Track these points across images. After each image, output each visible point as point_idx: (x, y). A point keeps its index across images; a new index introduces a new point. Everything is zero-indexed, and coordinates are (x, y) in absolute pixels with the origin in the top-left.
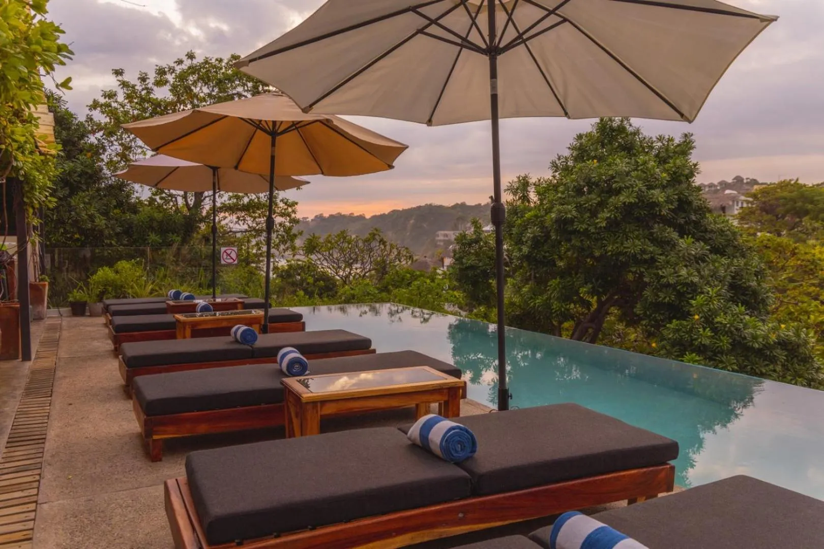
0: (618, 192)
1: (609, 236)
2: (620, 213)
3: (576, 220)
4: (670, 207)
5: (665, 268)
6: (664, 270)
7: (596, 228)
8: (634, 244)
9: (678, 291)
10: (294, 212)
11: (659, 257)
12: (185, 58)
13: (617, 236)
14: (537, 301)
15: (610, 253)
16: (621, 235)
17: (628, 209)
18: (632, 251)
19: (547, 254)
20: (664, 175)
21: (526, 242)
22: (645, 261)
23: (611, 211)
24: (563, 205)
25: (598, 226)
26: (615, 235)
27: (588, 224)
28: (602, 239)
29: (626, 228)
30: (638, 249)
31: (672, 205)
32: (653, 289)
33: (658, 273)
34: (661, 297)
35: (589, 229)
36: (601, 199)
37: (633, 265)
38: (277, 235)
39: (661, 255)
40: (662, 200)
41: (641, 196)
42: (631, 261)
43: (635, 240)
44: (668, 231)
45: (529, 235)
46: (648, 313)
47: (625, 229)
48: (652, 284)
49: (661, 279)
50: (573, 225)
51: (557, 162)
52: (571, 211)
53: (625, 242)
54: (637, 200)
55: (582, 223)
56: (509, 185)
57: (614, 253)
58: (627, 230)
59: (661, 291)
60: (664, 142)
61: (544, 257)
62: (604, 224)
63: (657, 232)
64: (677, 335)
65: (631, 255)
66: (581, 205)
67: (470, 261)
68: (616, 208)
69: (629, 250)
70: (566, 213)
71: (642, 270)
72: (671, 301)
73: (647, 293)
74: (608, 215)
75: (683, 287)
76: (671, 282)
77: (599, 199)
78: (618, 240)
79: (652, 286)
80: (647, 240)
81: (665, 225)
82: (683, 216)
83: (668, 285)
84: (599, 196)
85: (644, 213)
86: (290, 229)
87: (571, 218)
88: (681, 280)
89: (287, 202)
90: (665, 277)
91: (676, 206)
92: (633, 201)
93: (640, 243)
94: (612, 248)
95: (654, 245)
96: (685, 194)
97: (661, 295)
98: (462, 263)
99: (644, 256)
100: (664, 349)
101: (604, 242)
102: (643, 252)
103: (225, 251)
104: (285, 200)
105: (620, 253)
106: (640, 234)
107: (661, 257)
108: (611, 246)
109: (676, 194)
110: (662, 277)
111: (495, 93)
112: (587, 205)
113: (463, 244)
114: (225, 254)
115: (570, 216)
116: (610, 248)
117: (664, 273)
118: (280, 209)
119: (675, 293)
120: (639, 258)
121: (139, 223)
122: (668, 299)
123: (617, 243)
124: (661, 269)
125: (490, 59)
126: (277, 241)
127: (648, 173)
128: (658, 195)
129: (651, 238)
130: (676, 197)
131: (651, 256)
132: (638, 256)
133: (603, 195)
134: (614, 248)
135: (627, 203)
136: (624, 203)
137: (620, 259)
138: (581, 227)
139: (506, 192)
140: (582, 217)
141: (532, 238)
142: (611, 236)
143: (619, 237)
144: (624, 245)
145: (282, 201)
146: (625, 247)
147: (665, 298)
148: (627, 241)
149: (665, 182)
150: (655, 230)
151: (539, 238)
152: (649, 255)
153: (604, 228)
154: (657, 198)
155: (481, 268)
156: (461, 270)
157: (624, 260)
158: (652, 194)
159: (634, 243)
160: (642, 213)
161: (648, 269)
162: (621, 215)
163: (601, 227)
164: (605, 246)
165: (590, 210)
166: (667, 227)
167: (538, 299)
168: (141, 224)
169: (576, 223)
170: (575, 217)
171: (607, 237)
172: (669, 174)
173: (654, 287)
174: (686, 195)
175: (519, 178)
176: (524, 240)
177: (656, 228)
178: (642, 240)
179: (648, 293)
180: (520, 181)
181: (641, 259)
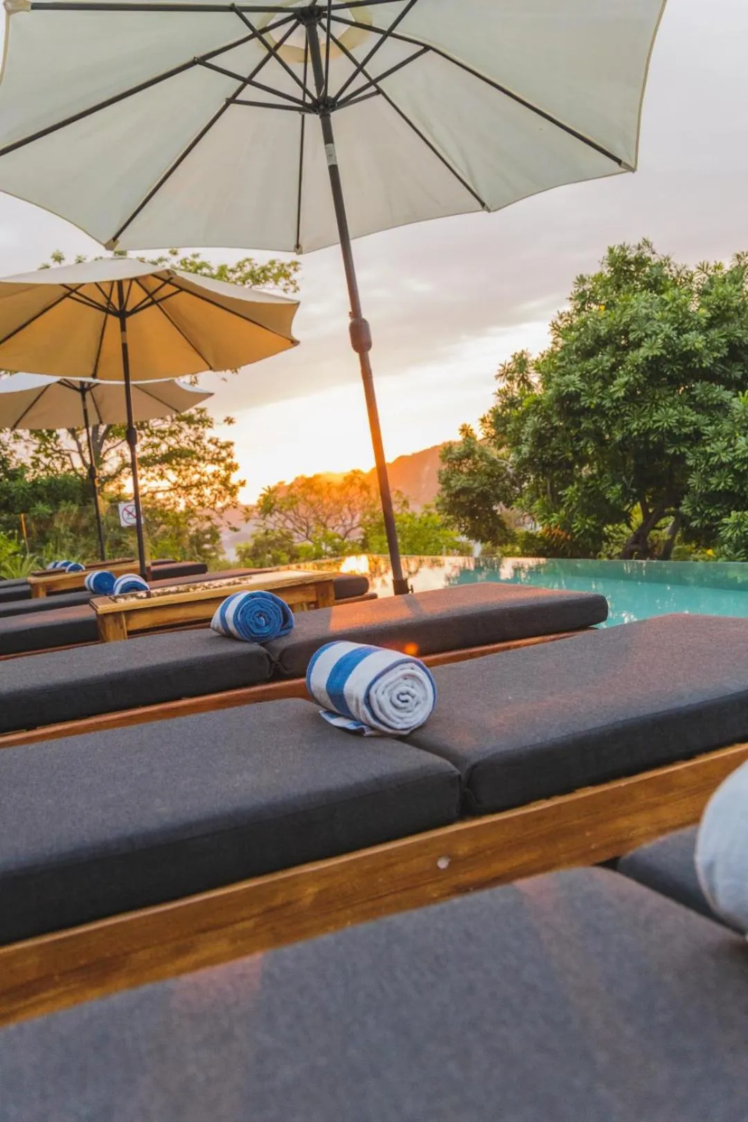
0: (637, 344)
1: (631, 409)
2: (642, 373)
3: (582, 393)
4: (716, 354)
5: (714, 442)
6: (713, 445)
7: (613, 401)
8: (668, 415)
9: (736, 472)
10: (230, 455)
11: (706, 428)
12: (51, 262)
13: (642, 408)
14: (552, 520)
15: (636, 433)
16: (648, 405)
17: (654, 364)
18: (666, 425)
19: (556, 453)
20: (703, 311)
21: (526, 440)
22: (687, 437)
23: (630, 372)
24: (564, 375)
25: (615, 397)
26: (640, 406)
27: (600, 397)
28: (623, 415)
29: (654, 395)
30: (673, 421)
31: (719, 352)
32: (702, 474)
33: (706, 451)
34: (712, 484)
35: (603, 403)
36: (616, 359)
37: (669, 445)
38: (212, 490)
39: (707, 425)
40: (701, 346)
41: (671, 346)
42: (667, 440)
43: (667, 409)
44: (717, 390)
45: (528, 429)
46: (698, 509)
47: (654, 397)
48: (699, 468)
49: (710, 457)
50: (579, 402)
51: (559, 323)
52: (574, 380)
53: (655, 414)
54: (664, 352)
55: (592, 396)
56: (501, 368)
57: (641, 432)
58: (657, 397)
59: (712, 476)
60: (709, 272)
61: (553, 457)
62: (621, 394)
63: (700, 394)
64: (738, 532)
65: (664, 431)
66: (589, 372)
67: (459, 482)
68: (637, 367)
69: (661, 424)
70: (568, 386)
71: (683, 449)
72: (728, 488)
73: (693, 481)
74: (626, 379)
75: (743, 465)
76: (724, 459)
77: (613, 360)
78: (645, 413)
79: (700, 470)
80: (686, 407)
81: (711, 383)
82: (739, 367)
83: (722, 465)
84: (613, 355)
85: (678, 370)
86: (227, 478)
87: (575, 391)
88: (738, 455)
89: (217, 442)
90: (715, 454)
91: (727, 354)
92: (659, 354)
93: (676, 412)
94: (638, 425)
95: (697, 413)
96: (738, 335)
97: (713, 481)
98: (449, 487)
99: (683, 430)
100: (723, 555)
101: (626, 418)
102: (681, 423)
103: (125, 509)
104: (214, 441)
105: (649, 431)
106: (675, 400)
107: (709, 428)
108: (636, 423)
109: (722, 337)
110: (712, 455)
111: (333, 163)
112: (596, 371)
113: (450, 461)
114: (125, 512)
115: (573, 389)
116: (635, 426)
117: (713, 449)
118: (211, 454)
119: (732, 475)
120: (677, 433)
121: (18, 491)
122: (722, 484)
123: (645, 416)
124: (709, 445)
125: (321, 117)
126: (212, 498)
127: (680, 313)
128: (695, 340)
129: (692, 403)
130: (723, 340)
131: (695, 429)
132: (675, 431)
133: (618, 353)
134: (640, 424)
135: (650, 358)
136: (646, 358)
137: (651, 439)
138: (591, 403)
139: (499, 379)
140: (591, 388)
141: (532, 432)
142: (634, 409)
143: (646, 407)
144: (654, 419)
145: (210, 441)
146: (655, 422)
147: (718, 484)
148: (656, 412)
149: (704, 320)
150: (697, 392)
151: (543, 432)
152: (691, 428)
153: (624, 398)
154: (694, 345)
155: (477, 491)
156: (449, 495)
157: (656, 439)
158: (686, 340)
159: (667, 413)
160: (675, 369)
161: (692, 446)
162: (645, 376)
163: (618, 399)
164: (627, 424)
165: (602, 377)
166: (714, 385)
167: (552, 517)
168: (21, 491)
169: (582, 399)
170: (582, 390)
171: (629, 410)
172: (710, 309)
173: (702, 471)
174: (738, 337)
175: (514, 357)
176: (524, 438)
177: (698, 388)
178: (680, 408)
179: (695, 481)
180: (515, 360)
181: (680, 435)
